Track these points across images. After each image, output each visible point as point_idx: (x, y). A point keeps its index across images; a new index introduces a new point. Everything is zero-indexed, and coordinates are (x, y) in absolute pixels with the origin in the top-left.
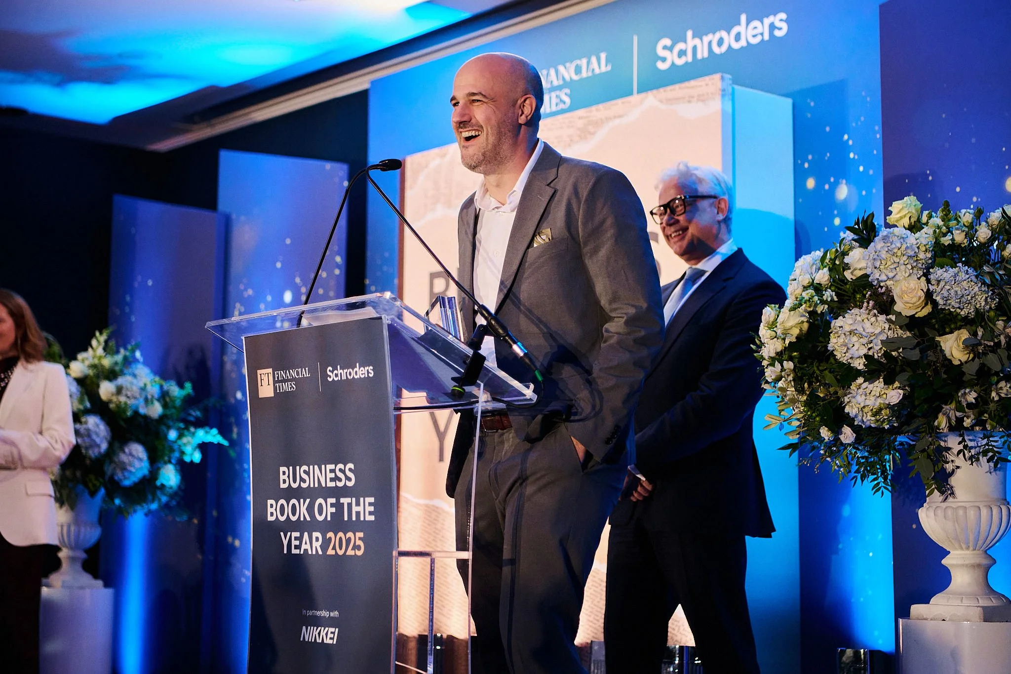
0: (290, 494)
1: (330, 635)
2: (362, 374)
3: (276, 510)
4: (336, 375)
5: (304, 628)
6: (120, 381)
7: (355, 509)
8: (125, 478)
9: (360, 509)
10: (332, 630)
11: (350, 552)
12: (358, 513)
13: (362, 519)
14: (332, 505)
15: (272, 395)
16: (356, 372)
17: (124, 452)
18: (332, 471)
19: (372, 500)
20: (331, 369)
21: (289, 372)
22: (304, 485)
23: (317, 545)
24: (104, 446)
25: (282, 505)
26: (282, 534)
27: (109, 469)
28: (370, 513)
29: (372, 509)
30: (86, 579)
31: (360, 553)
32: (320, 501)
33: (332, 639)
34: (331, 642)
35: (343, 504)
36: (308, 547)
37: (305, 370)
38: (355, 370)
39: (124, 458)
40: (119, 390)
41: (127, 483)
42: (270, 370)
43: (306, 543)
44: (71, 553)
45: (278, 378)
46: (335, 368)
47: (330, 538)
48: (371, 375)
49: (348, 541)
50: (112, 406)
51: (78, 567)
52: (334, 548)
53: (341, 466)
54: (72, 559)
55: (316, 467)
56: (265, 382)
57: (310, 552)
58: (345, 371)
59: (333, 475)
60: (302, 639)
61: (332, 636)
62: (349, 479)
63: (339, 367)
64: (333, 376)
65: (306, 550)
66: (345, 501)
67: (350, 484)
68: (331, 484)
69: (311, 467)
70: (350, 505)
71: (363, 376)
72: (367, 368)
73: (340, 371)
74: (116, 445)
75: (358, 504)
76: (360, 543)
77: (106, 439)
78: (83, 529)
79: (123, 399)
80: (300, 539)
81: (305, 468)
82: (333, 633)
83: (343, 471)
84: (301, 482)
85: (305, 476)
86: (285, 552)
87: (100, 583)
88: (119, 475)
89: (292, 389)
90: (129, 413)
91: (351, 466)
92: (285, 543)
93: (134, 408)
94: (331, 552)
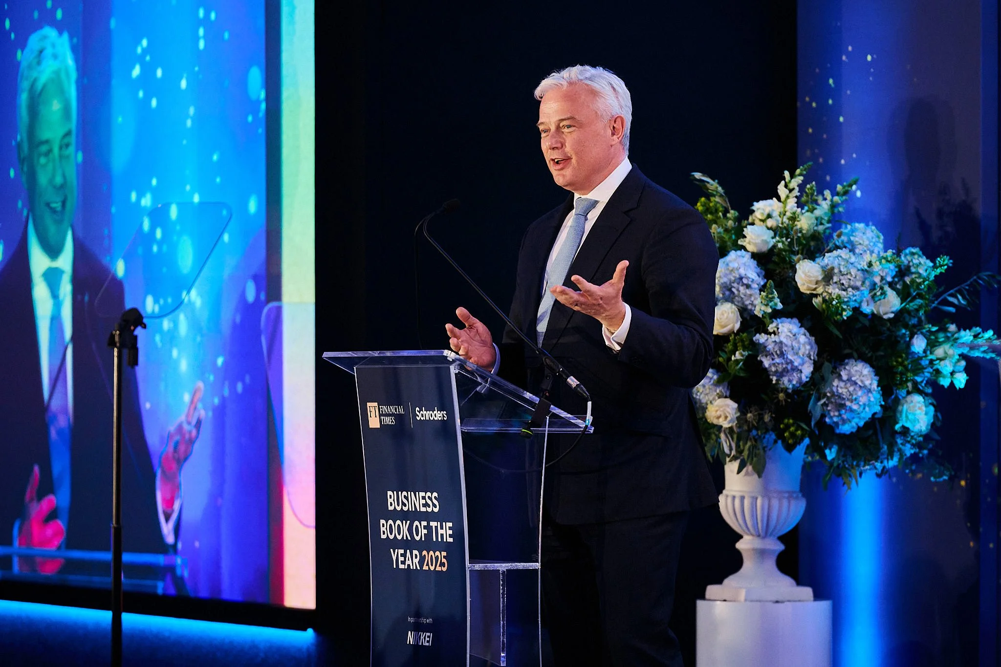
0: (396, 515)
1: (427, 639)
2: (440, 417)
3: (386, 529)
4: (422, 416)
5: (410, 632)
6: (829, 259)
7: (440, 532)
8: (844, 422)
9: (443, 532)
10: (428, 634)
11: (438, 569)
12: (442, 535)
13: (445, 541)
14: (425, 527)
15: (379, 426)
16: (435, 414)
17: (840, 377)
18: (424, 498)
19: (450, 524)
20: (419, 410)
21: (390, 407)
22: (405, 509)
23: (416, 561)
24: (807, 370)
25: (391, 525)
26: (392, 550)
27: (816, 408)
28: (450, 536)
29: (451, 532)
30: (785, 585)
31: (444, 569)
32: (416, 523)
33: (428, 642)
34: (428, 644)
35: (432, 526)
36: (410, 562)
37: (401, 407)
38: (435, 412)
39: (839, 387)
40: (828, 276)
41: (846, 429)
42: (376, 404)
43: (409, 560)
44: (758, 544)
45: (382, 412)
46: (421, 410)
47: (425, 555)
48: (445, 419)
49: (437, 558)
50: (816, 301)
51: (771, 564)
52: (427, 565)
53: (429, 494)
54: (762, 553)
55: (412, 493)
56: (373, 414)
57: (412, 568)
58: (428, 412)
59: (424, 502)
60: (408, 643)
61: (428, 639)
62: (435, 506)
63: (423, 408)
64: (420, 415)
65: (409, 565)
66: (433, 524)
67: (436, 510)
68: (423, 509)
69: (409, 493)
70: (436, 527)
71: (440, 419)
72: (442, 412)
73: (425, 412)
74: (827, 366)
75: (442, 528)
76: (444, 560)
77: (809, 356)
78: (775, 503)
79: (834, 291)
80: (404, 555)
81: (405, 493)
82: (429, 637)
83: (430, 498)
84: (403, 507)
85: (405, 501)
86: (395, 567)
87: (807, 592)
88: (833, 417)
89: (393, 423)
90: (846, 315)
91: (435, 494)
92: (394, 558)
93: (853, 304)
94: (425, 568)
